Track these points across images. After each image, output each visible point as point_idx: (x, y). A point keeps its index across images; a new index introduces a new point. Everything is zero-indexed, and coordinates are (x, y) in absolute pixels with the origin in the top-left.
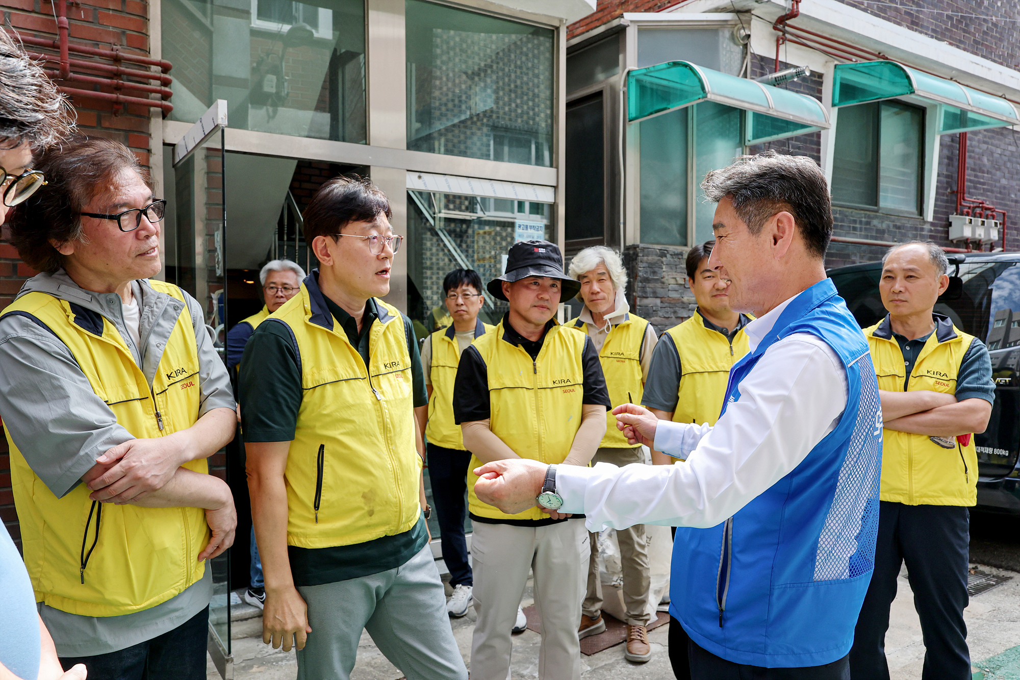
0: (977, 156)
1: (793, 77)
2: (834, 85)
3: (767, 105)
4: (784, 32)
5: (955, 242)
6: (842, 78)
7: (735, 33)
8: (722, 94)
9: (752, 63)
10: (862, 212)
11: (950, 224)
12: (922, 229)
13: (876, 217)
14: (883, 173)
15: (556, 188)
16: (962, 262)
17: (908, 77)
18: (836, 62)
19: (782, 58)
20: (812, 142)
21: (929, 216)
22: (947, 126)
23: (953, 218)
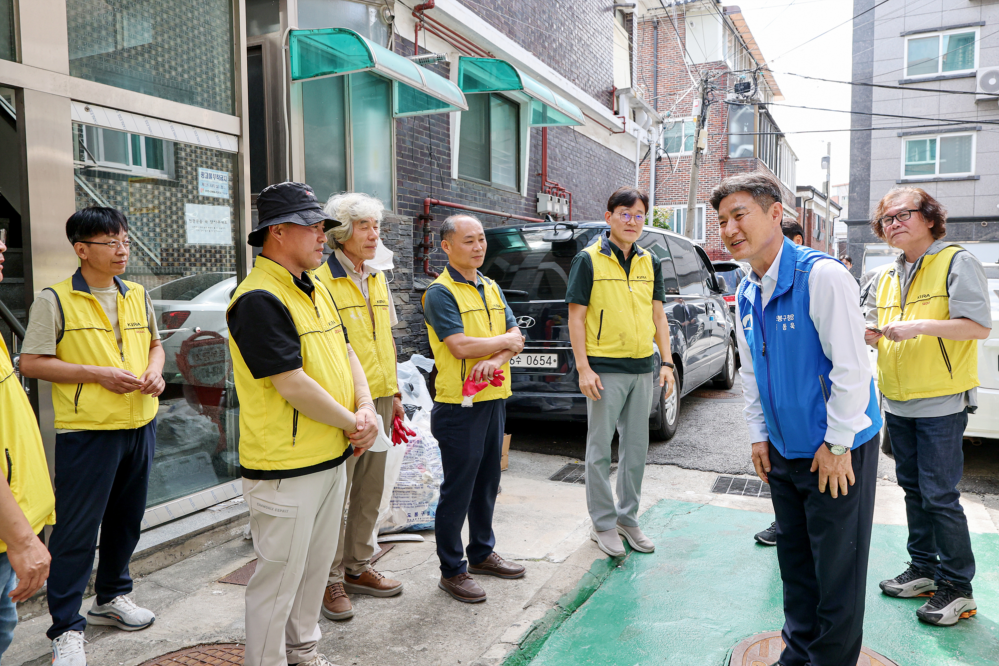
0: (552, 147)
1: (434, 61)
2: (459, 74)
3: (421, 82)
4: (421, 20)
5: (541, 214)
6: (465, 70)
7: (381, 12)
8: (386, 66)
9: (396, 42)
10: (480, 185)
11: (538, 200)
12: (520, 203)
13: (490, 190)
14: (494, 154)
15: (239, 137)
16: (576, 227)
17: (518, 76)
18: (460, 55)
19: (420, 43)
20: (443, 122)
21: (525, 193)
22: (535, 122)
23: (540, 195)
